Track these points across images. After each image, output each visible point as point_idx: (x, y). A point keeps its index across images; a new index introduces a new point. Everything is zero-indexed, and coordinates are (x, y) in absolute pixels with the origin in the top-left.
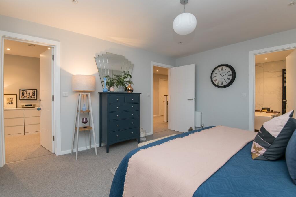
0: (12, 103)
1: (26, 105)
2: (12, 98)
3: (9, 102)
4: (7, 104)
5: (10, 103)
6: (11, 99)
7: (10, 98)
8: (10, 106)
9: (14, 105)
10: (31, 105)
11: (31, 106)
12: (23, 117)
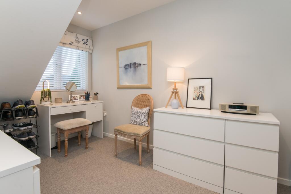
0: (202, 98)
1: (230, 107)
2: (203, 87)
3: (197, 96)
4: (194, 99)
5: (198, 98)
6: (201, 90)
7: (200, 87)
8: (199, 103)
9: (206, 103)
10: (245, 108)
11: (245, 111)
12: (223, 142)
